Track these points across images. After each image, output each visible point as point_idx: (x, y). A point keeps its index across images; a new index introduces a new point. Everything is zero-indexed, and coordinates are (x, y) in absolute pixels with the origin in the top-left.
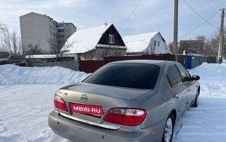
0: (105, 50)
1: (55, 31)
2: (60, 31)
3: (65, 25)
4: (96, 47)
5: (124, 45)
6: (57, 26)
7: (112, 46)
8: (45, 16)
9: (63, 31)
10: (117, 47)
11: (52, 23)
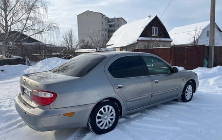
0: (146, 44)
1: (107, 27)
2: (111, 26)
3: (116, 20)
4: (138, 40)
5: (169, 38)
6: (109, 22)
7: (153, 39)
8: (98, 13)
9: (114, 26)
10: (158, 39)
11: (104, 19)
